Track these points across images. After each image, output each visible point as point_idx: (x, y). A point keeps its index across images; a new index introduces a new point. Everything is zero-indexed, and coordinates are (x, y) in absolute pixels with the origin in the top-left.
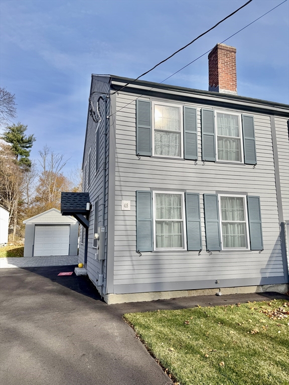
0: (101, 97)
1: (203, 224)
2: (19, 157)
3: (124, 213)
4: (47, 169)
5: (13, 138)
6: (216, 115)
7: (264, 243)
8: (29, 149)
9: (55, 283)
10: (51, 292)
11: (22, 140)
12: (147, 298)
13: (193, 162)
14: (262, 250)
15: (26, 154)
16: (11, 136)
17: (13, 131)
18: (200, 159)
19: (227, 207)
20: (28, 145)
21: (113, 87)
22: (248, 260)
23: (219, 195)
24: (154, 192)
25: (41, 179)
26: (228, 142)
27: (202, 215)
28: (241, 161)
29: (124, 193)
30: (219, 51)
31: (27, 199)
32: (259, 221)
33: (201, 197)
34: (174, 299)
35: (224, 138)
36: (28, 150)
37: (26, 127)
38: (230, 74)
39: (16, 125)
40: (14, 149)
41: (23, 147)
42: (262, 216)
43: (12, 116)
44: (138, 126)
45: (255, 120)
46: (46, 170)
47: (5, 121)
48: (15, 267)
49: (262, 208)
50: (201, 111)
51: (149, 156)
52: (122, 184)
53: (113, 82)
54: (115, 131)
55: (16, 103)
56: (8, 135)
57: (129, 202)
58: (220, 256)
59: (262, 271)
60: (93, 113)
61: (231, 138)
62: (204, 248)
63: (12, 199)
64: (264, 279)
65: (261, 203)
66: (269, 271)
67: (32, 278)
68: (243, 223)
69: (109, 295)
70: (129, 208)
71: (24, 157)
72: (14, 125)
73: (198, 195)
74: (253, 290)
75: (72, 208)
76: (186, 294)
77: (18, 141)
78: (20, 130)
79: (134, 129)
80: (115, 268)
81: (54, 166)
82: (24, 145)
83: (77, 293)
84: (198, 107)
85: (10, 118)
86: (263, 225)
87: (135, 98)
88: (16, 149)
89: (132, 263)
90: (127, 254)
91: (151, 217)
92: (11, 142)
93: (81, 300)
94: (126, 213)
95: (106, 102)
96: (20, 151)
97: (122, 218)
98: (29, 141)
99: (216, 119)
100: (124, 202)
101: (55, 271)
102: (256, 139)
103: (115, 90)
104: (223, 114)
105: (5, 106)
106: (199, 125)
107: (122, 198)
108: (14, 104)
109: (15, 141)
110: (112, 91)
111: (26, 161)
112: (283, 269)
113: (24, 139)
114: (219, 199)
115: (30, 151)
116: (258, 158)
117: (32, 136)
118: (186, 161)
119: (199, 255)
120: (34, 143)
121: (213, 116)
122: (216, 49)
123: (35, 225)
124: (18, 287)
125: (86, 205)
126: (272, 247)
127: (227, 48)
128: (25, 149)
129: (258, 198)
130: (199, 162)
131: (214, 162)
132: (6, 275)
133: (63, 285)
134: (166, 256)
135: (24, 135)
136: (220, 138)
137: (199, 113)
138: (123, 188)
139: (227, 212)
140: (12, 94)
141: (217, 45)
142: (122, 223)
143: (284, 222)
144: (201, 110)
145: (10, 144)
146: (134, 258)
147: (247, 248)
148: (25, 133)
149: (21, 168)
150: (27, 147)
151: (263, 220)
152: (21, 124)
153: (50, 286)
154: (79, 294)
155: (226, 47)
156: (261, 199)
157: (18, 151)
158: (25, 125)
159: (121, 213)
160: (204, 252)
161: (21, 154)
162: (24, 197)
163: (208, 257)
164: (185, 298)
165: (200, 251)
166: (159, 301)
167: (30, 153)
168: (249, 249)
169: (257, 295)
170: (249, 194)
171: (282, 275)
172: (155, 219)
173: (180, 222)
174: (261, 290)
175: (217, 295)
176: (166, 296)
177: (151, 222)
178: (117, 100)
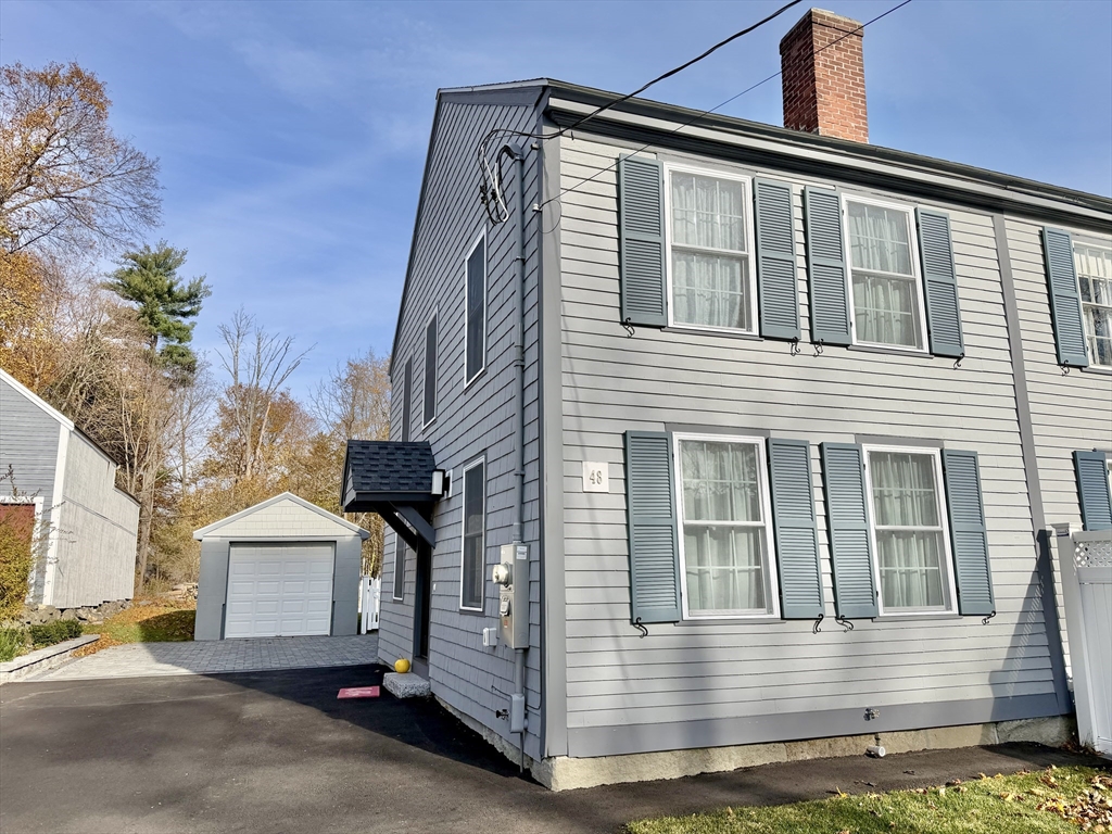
0: (506, 149)
1: (822, 538)
2: (161, 344)
3: (590, 501)
4: (244, 379)
5: (144, 286)
6: (844, 206)
7: (996, 592)
8: (191, 319)
9: (343, 722)
10: (342, 750)
11: (170, 292)
12: (668, 769)
13: (786, 346)
14: (990, 616)
15: (182, 334)
16: (137, 280)
17: (144, 265)
18: (805, 336)
19: (885, 483)
20: (187, 309)
21: (551, 116)
22: (954, 644)
23: (866, 448)
24: (677, 436)
25: (224, 409)
26: (880, 287)
27: (819, 509)
28: (920, 345)
29: (588, 439)
30: (817, 32)
31: (181, 469)
32: (977, 526)
33: (814, 453)
34: (747, 770)
35: (870, 275)
36: (186, 321)
37: (184, 253)
38: (849, 98)
39: (154, 250)
40: (146, 318)
41: (173, 313)
42: (987, 511)
43: (149, 221)
44: (625, 234)
45: (952, 225)
46: (239, 382)
47: (127, 236)
48: (183, 671)
49: (984, 486)
50: (803, 196)
51: (660, 327)
52: (584, 409)
53: (554, 102)
54: (558, 251)
55: (160, 185)
56: (128, 279)
57: (603, 468)
58: (877, 635)
59: (995, 680)
60: (489, 196)
61: (890, 278)
62: (829, 610)
63: (139, 466)
64: (1001, 702)
65: (983, 473)
66: (1015, 677)
67: (260, 708)
68: (934, 532)
69: (553, 761)
70: (604, 486)
71: (175, 343)
72: (147, 248)
73: (805, 446)
74: (972, 738)
75: (386, 489)
76: (781, 756)
77: (159, 297)
78: (164, 262)
79: (614, 245)
80: (571, 675)
81: (263, 369)
82: (176, 306)
83: (428, 754)
84: (796, 183)
85: (143, 228)
86: (991, 538)
87: (615, 152)
88: (151, 317)
89: (621, 658)
90: (605, 628)
91: (672, 513)
92: (140, 298)
93: (455, 778)
94: (599, 501)
95: (523, 162)
96: (163, 326)
97: (585, 516)
98: (192, 297)
99: (845, 219)
100: (590, 467)
101: (318, 684)
102: (959, 281)
103: (558, 125)
104: (865, 205)
105: (125, 193)
106: (799, 237)
107: (584, 454)
108: (156, 186)
109: (149, 295)
110: (548, 130)
111: (183, 355)
112: (1050, 672)
113: (175, 289)
114: (866, 460)
115: (193, 324)
116: (966, 339)
117: (201, 280)
118: (766, 342)
119: (816, 631)
120: (205, 302)
121: (839, 213)
122: (807, 24)
123: (232, 543)
124: (230, 740)
125: (431, 479)
126: (1019, 605)
127: (838, 21)
128: (180, 318)
129: (973, 457)
130: (805, 347)
131: (846, 346)
132: (170, 699)
133: (371, 729)
134: (719, 638)
135: (177, 277)
136: (858, 277)
137: (797, 201)
138: (587, 424)
139: (887, 499)
140: (150, 157)
141: (810, 14)
142: (586, 531)
143: (1048, 528)
144: (803, 192)
145: (136, 306)
146: (625, 643)
147: (949, 607)
148: (179, 271)
149: (167, 375)
150: (184, 314)
151: (989, 524)
152: (169, 246)
153: (330, 732)
154: (436, 757)
155: (835, 20)
156: (981, 461)
157: (157, 325)
158: (180, 249)
159: (582, 501)
160: (829, 623)
161: (166, 334)
162: (173, 462)
163: (842, 637)
164: (777, 766)
165: (819, 619)
166: (703, 778)
167: (194, 333)
168: (955, 611)
169: (988, 754)
170: (948, 446)
171: (1049, 688)
172: (682, 519)
173: (755, 530)
174: (995, 738)
175: (871, 755)
176: (726, 762)
177: (673, 528)
178: (564, 155)
